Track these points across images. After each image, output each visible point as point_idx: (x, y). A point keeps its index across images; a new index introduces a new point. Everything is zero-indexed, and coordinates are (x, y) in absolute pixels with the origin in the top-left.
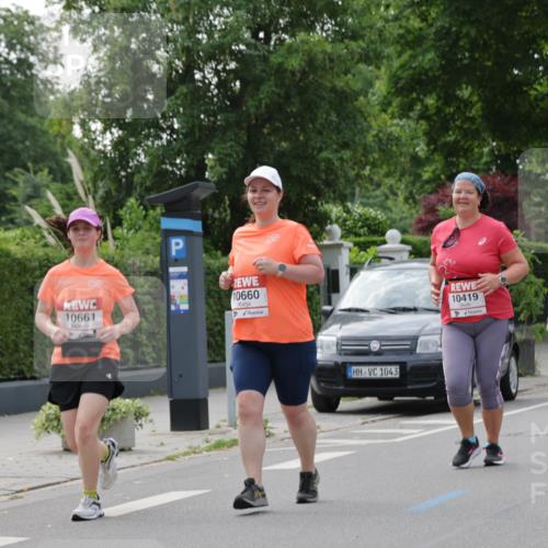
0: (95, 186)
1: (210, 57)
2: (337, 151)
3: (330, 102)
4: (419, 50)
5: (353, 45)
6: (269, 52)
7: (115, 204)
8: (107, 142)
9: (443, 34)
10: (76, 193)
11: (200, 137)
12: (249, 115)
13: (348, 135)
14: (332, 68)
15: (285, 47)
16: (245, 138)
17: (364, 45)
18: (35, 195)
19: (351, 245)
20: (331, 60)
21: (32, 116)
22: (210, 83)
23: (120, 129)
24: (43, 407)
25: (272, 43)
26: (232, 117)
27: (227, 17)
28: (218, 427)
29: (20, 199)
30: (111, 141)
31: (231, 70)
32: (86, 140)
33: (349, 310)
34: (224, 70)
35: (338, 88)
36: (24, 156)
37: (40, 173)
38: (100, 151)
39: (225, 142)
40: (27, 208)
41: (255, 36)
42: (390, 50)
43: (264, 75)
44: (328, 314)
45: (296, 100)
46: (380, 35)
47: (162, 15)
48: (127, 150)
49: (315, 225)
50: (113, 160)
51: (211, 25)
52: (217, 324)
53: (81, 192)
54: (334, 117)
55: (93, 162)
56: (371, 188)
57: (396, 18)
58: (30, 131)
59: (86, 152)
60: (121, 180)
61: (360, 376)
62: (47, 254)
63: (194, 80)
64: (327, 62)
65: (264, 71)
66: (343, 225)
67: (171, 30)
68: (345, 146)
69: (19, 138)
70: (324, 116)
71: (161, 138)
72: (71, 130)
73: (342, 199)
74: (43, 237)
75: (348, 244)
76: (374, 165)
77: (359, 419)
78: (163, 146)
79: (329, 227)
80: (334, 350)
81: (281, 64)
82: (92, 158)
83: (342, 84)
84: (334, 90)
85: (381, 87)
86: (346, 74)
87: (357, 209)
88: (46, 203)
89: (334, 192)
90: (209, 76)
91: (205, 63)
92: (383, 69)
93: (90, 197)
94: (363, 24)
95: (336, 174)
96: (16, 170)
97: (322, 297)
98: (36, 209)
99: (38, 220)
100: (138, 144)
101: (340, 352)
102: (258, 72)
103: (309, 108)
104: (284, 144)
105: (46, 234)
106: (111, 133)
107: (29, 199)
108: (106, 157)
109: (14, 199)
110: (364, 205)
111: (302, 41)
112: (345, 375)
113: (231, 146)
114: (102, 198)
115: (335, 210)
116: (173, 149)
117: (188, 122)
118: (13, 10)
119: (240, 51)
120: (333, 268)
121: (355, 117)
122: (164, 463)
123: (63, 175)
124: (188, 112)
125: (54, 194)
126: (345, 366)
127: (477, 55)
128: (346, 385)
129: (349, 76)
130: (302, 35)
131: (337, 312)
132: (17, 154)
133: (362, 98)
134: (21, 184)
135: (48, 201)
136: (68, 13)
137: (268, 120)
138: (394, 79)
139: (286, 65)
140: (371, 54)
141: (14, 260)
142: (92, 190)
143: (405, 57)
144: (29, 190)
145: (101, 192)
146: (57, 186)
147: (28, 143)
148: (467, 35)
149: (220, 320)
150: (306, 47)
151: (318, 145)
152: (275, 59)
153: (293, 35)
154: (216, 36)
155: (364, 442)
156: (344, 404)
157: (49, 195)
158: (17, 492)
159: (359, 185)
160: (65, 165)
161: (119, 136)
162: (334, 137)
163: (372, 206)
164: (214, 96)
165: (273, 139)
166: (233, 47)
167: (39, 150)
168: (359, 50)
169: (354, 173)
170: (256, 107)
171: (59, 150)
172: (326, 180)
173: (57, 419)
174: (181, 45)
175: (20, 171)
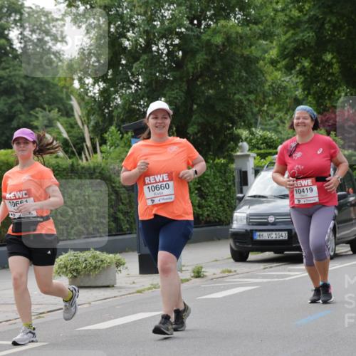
0: (88, 119)
1: (163, 36)
2: (245, 95)
3: (240, 64)
4: (298, 30)
5: (255, 27)
6: (200, 32)
7: (101, 130)
8: (96, 91)
9: (313, 20)
10: (77, 124)
11: (156, 87)
12: (188, 73)
13: (252, 86)
14: (242, 43)
15: (211, 30)
16: (186, 88)
17: (262, 28)
19: (255, 155)
20: (241, 38)
22: (162, 53)
23: (105, 82)
25: (203, 27)
26: (178, 74)
27: (173, 10)
29: (40, 127)
30: (99, 90)
31: (176, 45)
32: (82, 90)
33: (255, 196)
34: (171, 44)
35: (245, 55)
37: (53, 111)
38: (91, 96)
39: (173, 90)
41: (192, 22)
42: (279, 31)
43: (197, 47)
44: (240, 199)
45: (218, 63)
46: (273, 22)
47: (131, 10)
48: (109, 96)
49: (232, 143)
50: (100, 102)
51: (163, 16)
53: (80, 123)
54: (244, 74)
55: (87, 103)
56: (267, 119)
57: (283, 10)
58: (44, 83)
59: (82, 98)
60: (105, 115)
61: (262, 238)
62: (57, 163)
63: (152, 51)
64: (239, 39)
65: (197, 45)
66: (250, 143)
67: (137, 20)
68: (250, 92)
69: (39, 89)
70: (238, 73)
71: (131, 88)
72: (72, 84)
73: (249, 126)
75: (253, 154)
76: (270, 104)
77: (262, 266)
78: (132, 93)
79: (240, 144)
80: (245, 222)
81: (209, 40)
82: (86, 101)
83: (248, 53)
84: (242, 56)
85: (273, 53)
86: (250, 46)
87: (259, 132)
88: (56, 130)
89: (244, 122)
90: (161, 48)
91: (159, 40)
92: (275, 43)
93: (86, 126)
94: (262, 15)
95: (245, 110)
96: (37, 109)
97: (237, 188)
98: (50, 134)
100: (116, 92)
101: (249, 223)
102: (194, 45)
103: (228, 68)
104: (211, 91)
106: (98, 85)
107: (46, 127)
108: (95, 100)
109: (36, 128)
110: (263, 129)
111: (222, 26)
112: (252, 238)
113: (177, 93)
114: (93, 126)
115: (245, 133)
116: (139, 95)
117: (147, 78)
118: (34, 7)
119: (182, 32)
120: (243, 170)
121: (257, 74)
122: (135, 295)
123: (68, 112)
124: (148, 71)
125: (62, 124)
126: (252, 231)
127: (336, 34)
128: (253, 244)
129: (253, 47)
130: (222, 22)
131: (246, 198)
132: (37, 99)
133: (261, 62)
134: (40, 118)
135: (58, 128)
136: (69, 9)
137: (201, 76)
138: (283, 48)
139: (212, 41)
140: (267, 34)
142: (87, 121)
143: (289, 34)
144: (46, 122)
145: (92, 123)
146: (65, 119)
147: (44, 92)
148: (330, 21)
150: (225, 30)
151: (234, 91)
152: (205, 37)
153: (216, 23)
154: (166, 23)
155: (265, 280)
156: (252, 256)
157: (59, 125)
158: (41, 314)
159: (262, 117)
160: (69, 107)
161: (104, 88)
162: (243, 86)
163: (269, 130)
164: (165, 61)
165: (203, 88)
166: (177, 30)
167: (51, 97)
168: (259, 31)
169: (257, 109)
170: (193, 68)
171: (64, 96)
172: (239, 114)
173: (66, 267)
174: (143, 29)
175: (40, 109)
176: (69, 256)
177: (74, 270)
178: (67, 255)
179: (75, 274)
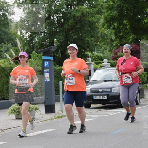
1: (55, 13)
2: (90, 38)
3: (88, 25)
4: (112, 10)
5: (94, 9)
6: (71, 11)
7: (29, 53)
8: (27, 36)
9: (119, 6)
10: (19, 50)
11: (53, 34)
12: (66, 28)
13: (93, 33)
14: (88, 16)
15: (76, 10)
16: (65, 35)
17: (97, 9)
18: (7, 50)
19: (94, 63)
20: (88, 13)
21: (6, 29)
22: (55, 20)
23: (31, 32)
24: (10, 107)
25: (72, 9)
26: (61, 29)
27: (60, 2)
28: (58, 112)
29: (3, 51)
30: (28, 36)
31: (61, 16)
32: (21, 35)
33: (94, 81)
34: (59, 16)
35: (90, 21)
36: (5, 40)
37: (9, 44)
38: (25, 38)
39: (59, 36)
40: (5, 54)
41: (67, 7)
42: (104, 11)
43: (70, 17)
44: (88, 82)
45: (79, 24)
46: (102, 7)
47: (42, 1)
48: (33, 38)
49: (84, 58)
50: (29, 41)
51: (55, 4)
52: (57, 85)
54: (89, 29)
55: (23, 41)
56: (99, 48)
57: (106, 2)
58: (6, 33)
59: (21, 38)
60: (31, 46)
61: (96, 98)
62: (11, 66)
63: (51, 19)
64: (87, 14)
65: (70, 16)
66: (92, 58)
67: (45, 6)
68: (92, 36)
69: (3, 35)
70: (87, 29)
71: (42, 35)
72: (17, 33)
73: (91, 51)
74: (10, 62)
75: (93, 63)
76: (100, 42)
77: (96, 110)
78: (42, 37)
79: (88, 58)
80: (89, 91)
81: (75, 15)
83: (91, 20)
84: (89, 21)
85: (102, 21)
86: (92, 17)
87: (96, 54)
88: (10, 52)
89: (89, 49)
90: (55, 18)
91: (54, 14)
92: (103, 16)
94: (97, 4)
95: (90, 45)
96: (2, 43)
97: (86, 78)
98: (8, 54)
99: (8, 57)
100: (36, 36)
101: (91, 92)
102: (68, 17)
103: (82, 26)
104: (75, 36)
105: (10, 61)
106: (28, 33)
107: (6, 51)
108: (27, 40)
109: (2, 51)
110: (98, 52)
111: (80, 8)
112: (92, 98)
113: (61, 37)
114: (26, 51)
115: (89, 54)
116: (45, 38)
117: (49, 30)
119: (63, 11)
121: (95, 29)
122: (43, 122)
123: (15, 45)
124: (49, 27)
125: (13, 50)
126: (92, 95)
127: (128, 12)
128: (93, 101)
129: (93, 18)
130: (80, 7)
131: (90, 81)
132: (2, 39)
133: (97, 24)
134: (4, 47)
135: (11, 52)
136: (16, 1)
137: (71, 29)
138: (106, 19)
140: (99, 12)
141: (2, 68)
142: (23, 49)
143: (109, 12)
144: (6, 49)
145: (25, 49)
146: (14, 48)
147: (5, 36)
148: (125, 6)
149: (58, 84)
150: (81, 10)
151: (85, 36)
152: (73, 13)
153: (78, 7)
154: (57, 7)
155: (98, 116)
156: (92, 106)
157: (11, 50)
158: (3, 130)
159: (96, 47)
160: (16, 42)
161: (30, 34)
162: (89, 34)
163: (100, 53)
164: (56, 23)
165: (72, 35)
166: (61, 10)
167: (9, 38)
168: (96, 11)
169: (95, 44)
170: (68, 26)
171: (14, 38)
172: (87, 46)
173: (14, 110)
174: (47, 9)
175: (4, 44)
176: (15, 106)
177: (17, 112)
178: (15, 105)
179: (18, 113)
